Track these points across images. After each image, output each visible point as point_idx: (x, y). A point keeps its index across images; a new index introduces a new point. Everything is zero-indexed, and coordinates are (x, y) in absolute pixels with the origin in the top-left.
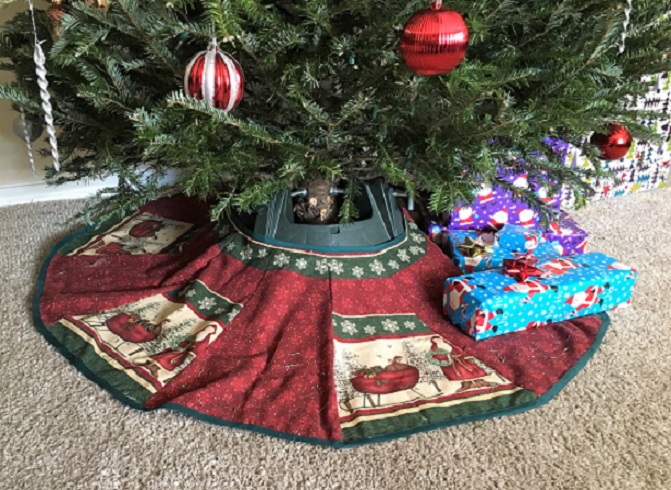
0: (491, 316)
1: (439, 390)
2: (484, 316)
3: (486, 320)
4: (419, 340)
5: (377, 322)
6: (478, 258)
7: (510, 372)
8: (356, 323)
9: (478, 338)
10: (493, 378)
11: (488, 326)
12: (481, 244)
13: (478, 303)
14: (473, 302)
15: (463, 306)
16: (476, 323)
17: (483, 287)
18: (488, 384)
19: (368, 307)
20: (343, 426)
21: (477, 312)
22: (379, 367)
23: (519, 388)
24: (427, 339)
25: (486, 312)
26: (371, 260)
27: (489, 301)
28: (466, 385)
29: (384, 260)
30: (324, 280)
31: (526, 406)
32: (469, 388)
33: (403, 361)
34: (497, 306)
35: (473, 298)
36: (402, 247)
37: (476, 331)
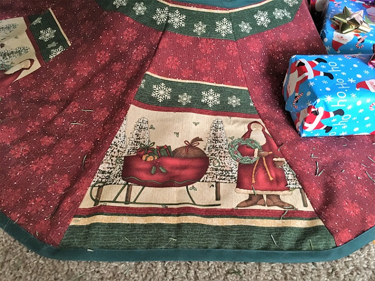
0: (326, 115)
1: (218, 198)
2: (316, 113)
3: (318, 119)
4: (234, 122)
5: (196, 92)
6: (349, 36)
7: (319, 194)
8: (173, 88)
9: (304, 135)
10: (294, 198)
11: (320, 125)
12: (359, 19)
13: (314, 97)
14: (309, 94)
15: (297, 94)
16: (305, 120)
17: (330, 76)
18: (283, 204)
19: (195, 71)
20: (74, 222)
21: (310, 108)
22: (168, 148)
23: (320, 223)
24: (244, 122)
25: (321, 111)
26: (220, 17)
27: (329, 99)
28: (255, 199)
29: (235, 19)
30: (158, 32)
31: (315, 254)
32: (256, 204)
33: (201, 146)
34: (338, 106)
35: (311, 89)
36: (263, 9)
37: (304, 128)
